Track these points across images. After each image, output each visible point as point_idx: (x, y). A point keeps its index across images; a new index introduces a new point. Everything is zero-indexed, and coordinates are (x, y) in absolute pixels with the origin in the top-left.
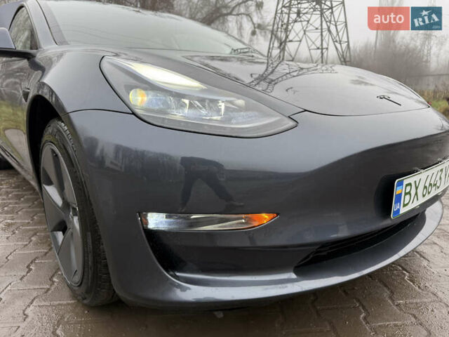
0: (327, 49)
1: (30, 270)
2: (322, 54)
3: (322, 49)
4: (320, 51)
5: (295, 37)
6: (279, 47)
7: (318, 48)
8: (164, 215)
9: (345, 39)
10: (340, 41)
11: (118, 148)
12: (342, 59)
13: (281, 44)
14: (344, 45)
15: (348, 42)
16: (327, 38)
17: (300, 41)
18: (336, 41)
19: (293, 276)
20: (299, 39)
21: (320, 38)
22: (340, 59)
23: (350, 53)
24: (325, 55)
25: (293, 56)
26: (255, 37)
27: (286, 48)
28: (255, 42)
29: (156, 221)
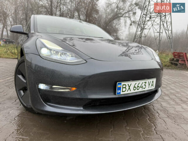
0: (162, 33)
2: (160, 34)
3: (160, 33)
4: (159, 33)
6: (140, 31)
7: (158, 32)
9: (170, 29)
10: (168, 30)
12: (168, 38)
13: (141, 30)
14: (170, 32)
15: (172, 30)
16: (162, 28)
17: (150, 29)
18: (166, 30)
20: (149, 28)
21: (159, 28)
22: (167, 37)
23: (172, 36)
24: (161, 35)
25: (146, 35)
26: (131, 26)
27: (143, 32)
28: (131, 28)
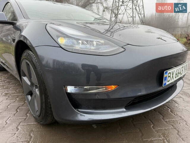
0: (135, 17)
1: (17, 111)
2: (133, 19)
3: (133, 17)
4: (132, 18)
5: (121, 12)
6: (115, 17)
7: (131, 17)
8: (73, 87)
9: (143, 13)
10: (141, 14)
11: (54, 61)
12: (142, 22)
13: (116, 15)
14: (142, 15)
15: (144, 14)
16: (135, 13)
17: (124, 14)
18: (139, 14)
19: (125, 110)
20: (123, 13)
21: (132, 12)
22: (141, 21)
23: (145, 19)
24: (134, 19)
25: (121, 20)
26: (105, 12)
27: (118, 17)
28: (104, 14)
29: (70, 89)
